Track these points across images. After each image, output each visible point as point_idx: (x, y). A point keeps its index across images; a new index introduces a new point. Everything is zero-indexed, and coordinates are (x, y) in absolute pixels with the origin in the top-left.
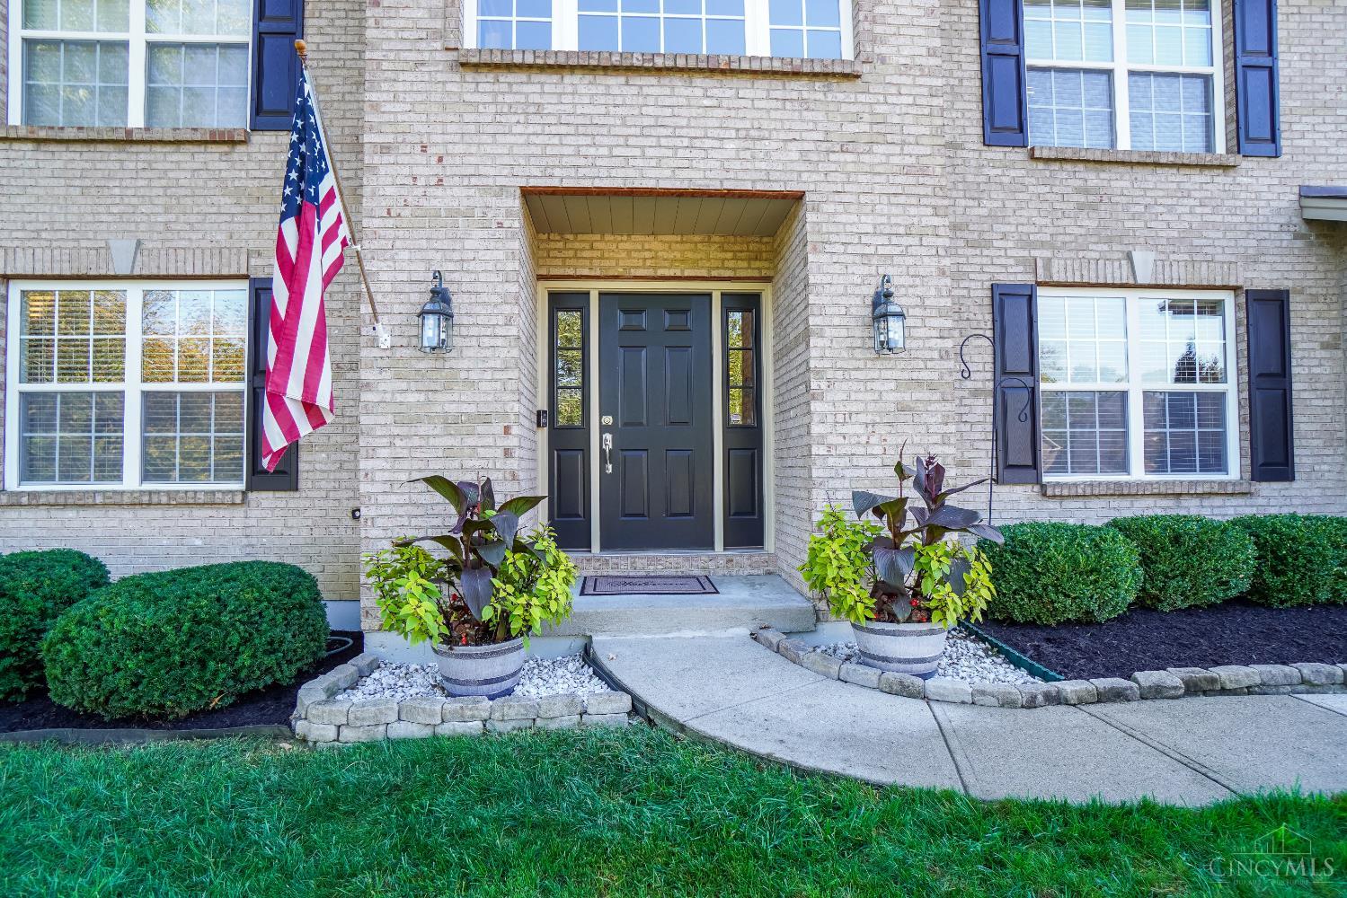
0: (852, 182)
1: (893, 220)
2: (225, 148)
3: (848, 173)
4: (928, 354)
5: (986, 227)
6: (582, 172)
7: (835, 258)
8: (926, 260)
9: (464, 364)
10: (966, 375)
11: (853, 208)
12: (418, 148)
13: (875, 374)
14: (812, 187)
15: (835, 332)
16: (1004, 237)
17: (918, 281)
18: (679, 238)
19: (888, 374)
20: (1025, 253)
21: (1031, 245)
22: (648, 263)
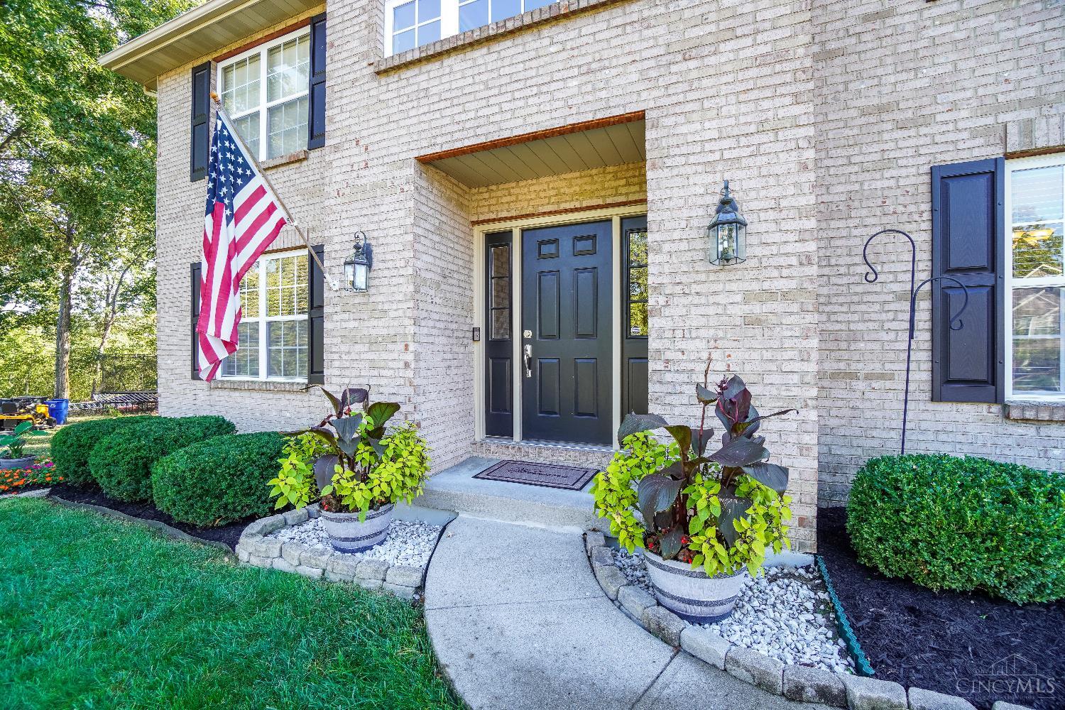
0: (697, 89)
1: (742, 119)
2: (297, 165)
3: (691, 81)
4: (782, 261)
5: (926, 101)
6: (456, 136)
7: (675, 172)
8: (783, 156)
9: (381, 298)
10: (871, 277)
11: (695, 117)
12: (354, 143)
13: (720, 287)
14: (652, 104)
15: (674, 247)
16: (954, 106)
17: (772, 181)
18: (577, 174)
19: (734, 286)
20: (990, 120)
21: (999, 109)
22: (553, 200)
